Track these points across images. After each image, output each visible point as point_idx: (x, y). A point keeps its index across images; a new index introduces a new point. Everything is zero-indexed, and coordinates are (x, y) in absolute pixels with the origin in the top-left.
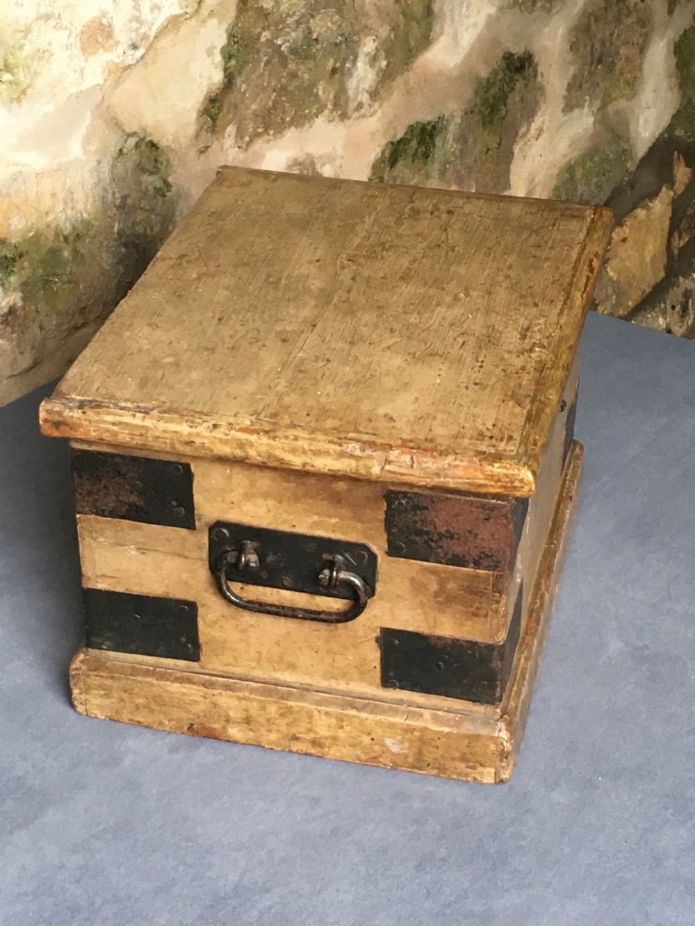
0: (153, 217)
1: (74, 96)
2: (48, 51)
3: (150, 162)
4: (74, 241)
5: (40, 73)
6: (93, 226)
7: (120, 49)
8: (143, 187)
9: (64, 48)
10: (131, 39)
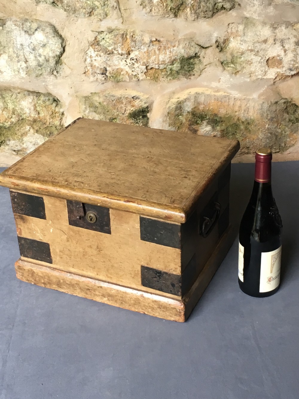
0: (287, 128)
1: (260, 79)
2: (250, 62)
3: (292, 110)
4: (247, 124)
5: (245, 67)
6: (255, 122)
7: (284, 69)
8: (284, 117)
9: (258, 62)
10: (290, 67)
